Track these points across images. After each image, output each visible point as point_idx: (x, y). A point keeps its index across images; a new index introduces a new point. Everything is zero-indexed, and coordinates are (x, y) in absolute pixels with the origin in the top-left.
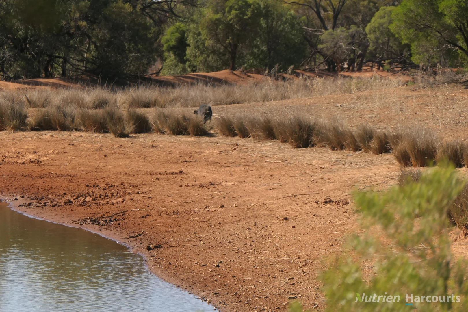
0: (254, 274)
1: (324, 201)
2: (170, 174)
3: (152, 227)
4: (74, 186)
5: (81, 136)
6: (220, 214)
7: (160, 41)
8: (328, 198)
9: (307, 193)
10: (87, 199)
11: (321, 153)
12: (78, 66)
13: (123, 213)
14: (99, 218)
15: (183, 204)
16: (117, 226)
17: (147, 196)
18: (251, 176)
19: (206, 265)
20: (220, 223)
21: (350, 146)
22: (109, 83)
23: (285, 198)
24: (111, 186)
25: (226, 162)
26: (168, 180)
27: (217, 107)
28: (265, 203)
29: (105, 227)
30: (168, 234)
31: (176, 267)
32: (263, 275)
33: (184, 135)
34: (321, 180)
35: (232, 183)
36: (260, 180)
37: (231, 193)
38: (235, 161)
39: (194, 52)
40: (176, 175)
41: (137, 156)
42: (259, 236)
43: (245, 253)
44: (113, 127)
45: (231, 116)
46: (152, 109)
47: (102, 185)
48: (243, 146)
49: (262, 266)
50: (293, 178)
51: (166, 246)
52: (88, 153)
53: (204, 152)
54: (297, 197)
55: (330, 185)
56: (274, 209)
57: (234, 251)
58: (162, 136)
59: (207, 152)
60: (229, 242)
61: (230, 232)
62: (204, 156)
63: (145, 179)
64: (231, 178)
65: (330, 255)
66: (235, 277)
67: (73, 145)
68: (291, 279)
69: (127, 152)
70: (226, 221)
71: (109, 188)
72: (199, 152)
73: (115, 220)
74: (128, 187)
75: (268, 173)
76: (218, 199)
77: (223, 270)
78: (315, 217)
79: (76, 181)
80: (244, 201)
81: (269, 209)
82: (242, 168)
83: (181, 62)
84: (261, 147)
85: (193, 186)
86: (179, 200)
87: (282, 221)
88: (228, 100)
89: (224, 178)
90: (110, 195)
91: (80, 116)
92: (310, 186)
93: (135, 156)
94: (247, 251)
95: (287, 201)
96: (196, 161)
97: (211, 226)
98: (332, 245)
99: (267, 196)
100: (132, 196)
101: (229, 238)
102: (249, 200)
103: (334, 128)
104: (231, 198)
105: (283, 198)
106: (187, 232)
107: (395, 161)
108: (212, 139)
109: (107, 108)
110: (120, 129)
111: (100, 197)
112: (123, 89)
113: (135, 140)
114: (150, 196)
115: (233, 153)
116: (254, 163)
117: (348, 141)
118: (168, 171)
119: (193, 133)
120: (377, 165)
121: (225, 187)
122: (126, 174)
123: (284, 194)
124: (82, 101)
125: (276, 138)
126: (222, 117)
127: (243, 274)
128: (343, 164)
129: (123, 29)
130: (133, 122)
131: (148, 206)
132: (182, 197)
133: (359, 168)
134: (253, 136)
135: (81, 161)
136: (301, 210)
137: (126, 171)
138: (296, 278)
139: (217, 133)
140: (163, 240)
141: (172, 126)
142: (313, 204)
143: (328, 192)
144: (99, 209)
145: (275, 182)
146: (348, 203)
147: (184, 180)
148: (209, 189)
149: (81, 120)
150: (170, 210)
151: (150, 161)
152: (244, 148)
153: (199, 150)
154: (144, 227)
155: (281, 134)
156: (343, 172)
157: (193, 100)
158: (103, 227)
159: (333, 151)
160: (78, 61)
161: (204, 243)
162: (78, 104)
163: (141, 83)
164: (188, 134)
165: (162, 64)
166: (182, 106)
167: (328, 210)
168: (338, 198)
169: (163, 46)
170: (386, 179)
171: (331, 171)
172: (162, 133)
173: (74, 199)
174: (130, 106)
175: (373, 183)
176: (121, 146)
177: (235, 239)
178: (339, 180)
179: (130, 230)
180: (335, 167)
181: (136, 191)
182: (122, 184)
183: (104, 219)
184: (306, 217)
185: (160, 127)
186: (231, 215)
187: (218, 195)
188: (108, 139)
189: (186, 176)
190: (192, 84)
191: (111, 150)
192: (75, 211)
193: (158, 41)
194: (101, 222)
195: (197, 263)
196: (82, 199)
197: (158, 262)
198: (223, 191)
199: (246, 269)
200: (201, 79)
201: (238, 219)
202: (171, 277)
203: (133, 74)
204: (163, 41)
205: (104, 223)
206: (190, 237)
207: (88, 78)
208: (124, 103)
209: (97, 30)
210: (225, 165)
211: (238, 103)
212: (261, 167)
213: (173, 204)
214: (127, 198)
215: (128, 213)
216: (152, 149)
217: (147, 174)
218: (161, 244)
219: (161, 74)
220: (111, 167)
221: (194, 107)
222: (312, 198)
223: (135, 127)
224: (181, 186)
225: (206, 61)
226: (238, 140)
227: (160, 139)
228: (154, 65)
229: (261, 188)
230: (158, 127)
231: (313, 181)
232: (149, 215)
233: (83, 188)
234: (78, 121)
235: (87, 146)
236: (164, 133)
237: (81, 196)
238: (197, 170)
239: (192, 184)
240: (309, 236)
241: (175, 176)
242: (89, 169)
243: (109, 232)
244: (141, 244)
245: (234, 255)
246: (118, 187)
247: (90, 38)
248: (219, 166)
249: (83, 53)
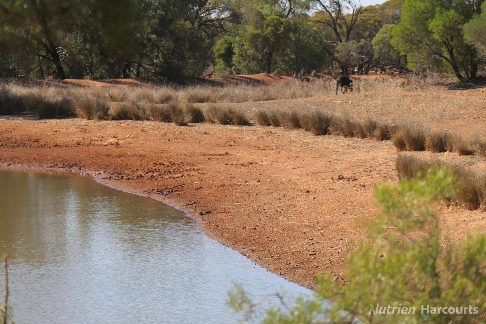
0: (283, 235)
1: (338, 178)
2: (218, 155)
3: (205, 197)
4: (145, 164)
5: (151, 125)
6: (257, 188)
7: (212, 50)
8: (341, 176)
9: (325, 171)
10: (155, 174)
11: (336, 139)
12: (149, 69)
13: (182, 185)
14: (164, 189)
15: (229, 179)
16: (177, 195)
17: (201, 172)
18: (281, 157)
19: (245, 228)
20: (257, 195)
21: (359, 134)
22: (173, 83)
23: (307, 175)
24: (173, 164)
25: (262, 146)
26: (217, 159)
27: (256, 102)
28: (292, 179)
29: (168, 196)
30: (216, 203)
31: (223, 229)
32: (289, 236)
33: (230, 124)
34: (336, 161)
35: (267, 163)
36: (288, 160)
37: (266, 171)
38: (270, 146)
39: (238, 59)
40: (224, 156)
41: (194, 140)
42: (287, 205)
43: (276, 219)
44: (175, 117)
45: (266, 110)
46: (206, 104)
47: (166, 164)
48: (276, 133)
49: (289, 229)
50: (314, 159)
51: (215, 212)
52: (156, 138)
53: (246, 138)
54: (317, 174)
55: (343, 165)
56: (299, 184)
57: (267, 216)
58: (213, 125)
59: (248, 138)
60: (264, 210)
61: (265, 201)
62: (245, 141)
63: (199, 159)
64: (266, 158)
65: (342, 221)
66: (268, 237)
67: (144, 131)
68: (311, 239)
69: (186, 137)
70: (262, 193)
71: (171, 166)
72: (241, 138)
73: (176, 191)
74: (186, 165)
75: (295, 155)
76: (255, 175)
77: (258, 231)
78: (331, 190)
79: (146, 160)
80: (276, 177)
81: (295, 184)
82: (275, 151)
83: (228, 67)
84: (289, 134)
85: (236, 164)
86: (226, 176)
87: (305, 194)
88: (265, 97)
89: (260, 159)
90: (172, 171)
91: (150, 109)
92: (327, 165)
93: (192, 141)
94: (277, 217)
95: (309, 177)
96: (239, 145)
97: (250, 196)
98: (344, 213)
99: (294, 173)
100: (189, 172)
101: (264, 206)
102: (279, 177)
103: (346, 120)
104: (266, 174)
105: (306, 175)
106: (231, 201)
107: (393, 146)
108: (252, 128)
109: (171, 103)
110: (180, 119)
111: (165, 172)
112: (184, 87)
113: (192, 128)
114: (203, 173)
115: (268, 139)
116: (284, 147)
117: (357, 130)
118: (217, 153)
119: (237, 123)
120: (379, 149)
121: (261, 166)
122: (184, 154)
123: (307, 172)
124: (152, 97)
125: (301, 128)
126: (259, 111)
127: (274, 235)
128: (353, 149)
129: (184, 41)
130: (191, 114)
131: (202, 181)
132: (227, 173)
133: (365, 152)
134: (283, 125)
135: (150, 144)
136: (320, 185)
137: (185, 152)
138: (315, 239)
139: (255, 123)
140: (213, 207)
141: (221, 117)
142: (329, 179)
143: (342, 170)
144: (163, 182)
145: (300, 162)
146: (357, 179)
147: (230, 160)
148: (248, 167)
149: (151, 112)
150: (219, 183)
151: (203, 145)
152: (276, 135)
153: (241, 137)
154: (198, 197)
155: (305, 124)
156: (353, 155)
157: (237, 97)
158: (167, 196)
159: (346, 138)
160: (149, 65)
161: (244, 210)
162: (149, 99)
163: (198, 82)
164: (233, 124)
165: (214, 68)
166: (229, 101)
167: (341, 185)
168: (349, 175)
169: (215, 54)
170: (386, 161)
171: (344, 154)
172: (213, 122)
173: (144, 174)
174: (188, 101)
175: (376, 164)
176: (181, 132)
177: (269, 207)
178: (350, 161)
179: (188, 199)
180: (346, 151)
181: (193, 168)
182: (181, 163)
183: (167, 190)
184: (323, 190)
185: (212, 118)
186: (265, 188)
187: (256, 172)
188: (171, 127)
189: (231, 157)
190: (237, 84)
191: (173, 136)
192: (145, 184)
193: (211, 50)
194: (165, 192)
195: (239, 226)
196: (150, 174)
197: (209, 225)
198: (260, 169)
199: (277, 231)
200: (243, 80)
201: (270, 191)
202: (218, 237)
203: (191, 75)
204: (215, 50)
205: (167, 193)
206: (234, 205)
207: (157, 79)
208: (184, 99)
209: (164, 42)
210: (261, 148)
211: (272, 100)
212: (289, 150)
213: (221, 179)
214: (186, 173)
215: (185, 185)
216: (205, 136)
217: (201, 155)
218: (211, 211)
219: (213, 76)
220: (173, 149)
221: (238, 102)
222: (328, 175)
223: (192, 118)
224: (227, 165)
225: (248, 65)
226: (272, 128)
227: (211, 127)
228: (207, 69)
229: (289, 167)
230: (210, 118)
231: (330, 161)
232: (202, 188)
233: (151, 165)
234: (148, 112)
235: (155, 132)
236: (214, 123)
237: (150, 172)
238: (240, 152)
239: (235, 164)
240: (326, 206)
241: (222, 156)
242: (156, 150)
243: (171, 200)
244: (196, 210)
245: (268, 220)
246: (178, 165)
247: (158, 48)
248: (257, 149)
249: (152, 59)
